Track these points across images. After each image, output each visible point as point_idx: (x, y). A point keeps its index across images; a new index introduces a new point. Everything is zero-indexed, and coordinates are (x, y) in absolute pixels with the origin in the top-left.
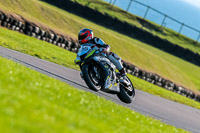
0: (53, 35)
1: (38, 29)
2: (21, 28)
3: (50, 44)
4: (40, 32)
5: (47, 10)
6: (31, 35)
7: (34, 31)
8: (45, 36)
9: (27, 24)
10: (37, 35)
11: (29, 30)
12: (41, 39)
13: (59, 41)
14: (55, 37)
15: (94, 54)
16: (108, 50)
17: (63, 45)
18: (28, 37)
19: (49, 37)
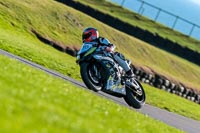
0: (182, 88)
1: (167, 82)
2: (151, 81)
3: (180, 98)
4: (170, 85)
5: (178, 63)
6: (161, 88)
7: (164, 84)
8: (175, 89)
9: (157, 77)
10: (167, 88)
11: (159, 82)
12: (171, 92)
13: (189, 94)
14: (185, 90)
15: (95, 52)
16: (113, 49)
17: (193, 98)
18: (157, 90)
19: (179, 90)
